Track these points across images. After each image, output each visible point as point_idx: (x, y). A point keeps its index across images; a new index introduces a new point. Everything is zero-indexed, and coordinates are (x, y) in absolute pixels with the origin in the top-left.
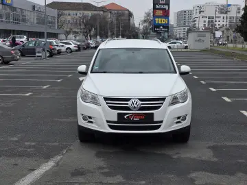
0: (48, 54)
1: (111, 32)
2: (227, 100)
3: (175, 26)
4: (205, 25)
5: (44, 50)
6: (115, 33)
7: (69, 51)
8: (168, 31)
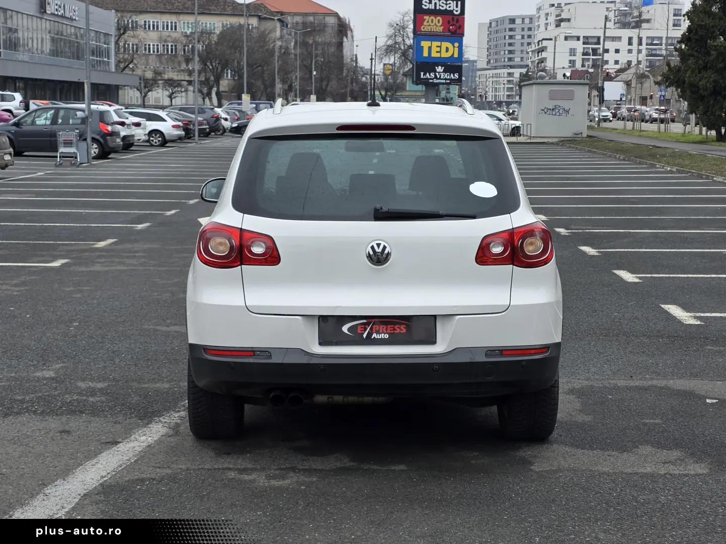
0: (95, 150)
1: (284, 81)
2: (627, 276)
3: (482, 64)
4: (572, 63)
5: (82, 137)
6: (297, 85)
7: (156, 140)
8: (459, 81)
